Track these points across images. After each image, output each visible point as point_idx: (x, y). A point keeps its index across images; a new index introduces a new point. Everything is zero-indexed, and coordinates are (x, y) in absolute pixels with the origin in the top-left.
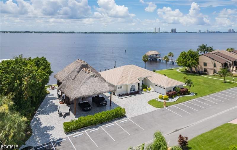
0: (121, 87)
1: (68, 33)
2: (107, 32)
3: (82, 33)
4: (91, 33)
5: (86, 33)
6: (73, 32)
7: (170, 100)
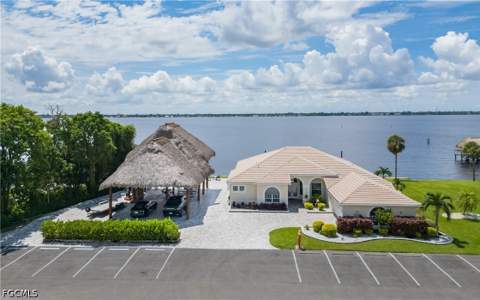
0: (242, 188)
1: (357, 114)
2: (442, 111)
3: (385, 114)
4: (404, 114)
5: (392, 114)
6: (367, 114)
7: (341, 239)
